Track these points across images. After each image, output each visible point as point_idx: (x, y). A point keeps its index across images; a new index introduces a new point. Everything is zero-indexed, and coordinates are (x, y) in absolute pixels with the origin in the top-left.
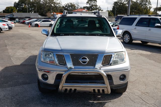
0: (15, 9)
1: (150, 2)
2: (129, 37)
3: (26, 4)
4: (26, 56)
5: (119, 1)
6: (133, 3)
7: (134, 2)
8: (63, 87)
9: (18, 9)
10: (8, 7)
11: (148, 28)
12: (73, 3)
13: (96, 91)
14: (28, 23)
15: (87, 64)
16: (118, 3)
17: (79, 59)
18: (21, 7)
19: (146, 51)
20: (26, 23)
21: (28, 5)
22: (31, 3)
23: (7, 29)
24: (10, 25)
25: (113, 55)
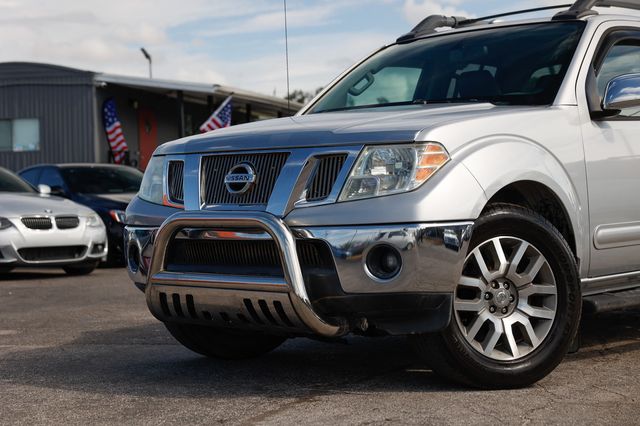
8: (152, 285)
15: (247, 194)
25: (353, 153)
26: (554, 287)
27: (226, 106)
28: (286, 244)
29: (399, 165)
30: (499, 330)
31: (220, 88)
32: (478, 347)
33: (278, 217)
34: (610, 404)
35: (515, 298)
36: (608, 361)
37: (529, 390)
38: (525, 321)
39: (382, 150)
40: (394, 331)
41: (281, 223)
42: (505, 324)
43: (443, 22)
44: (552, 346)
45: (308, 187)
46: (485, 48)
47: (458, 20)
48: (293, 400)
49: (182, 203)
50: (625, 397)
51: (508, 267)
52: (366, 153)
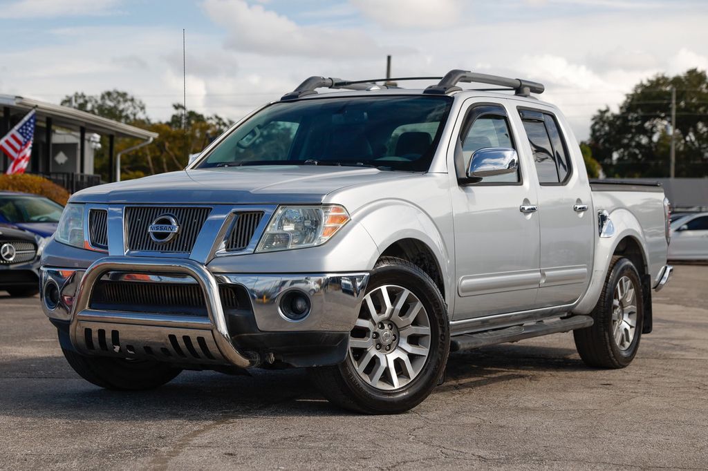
8: (78, 321)
9: (619, 159)
15: (170, 243)
25: (268, 211)
26: (429, 328)
27: (29, 121)
28: (209, 287)
29: (308, 224)
30: (383, 364)
31: (23, 101)
32: (366, 378)
33: (202, 264)
34: (473, 425)
35: (397, 337)
36: (463, 393)
37: (406, 415)
38: (405, 357)
39: (294, 209)
40: (298, 364)
41: (204, 268)
42: (388, 360)
43: (322, 83)
44: (426, 378)
45: (226, 238)
46: (365, 114)
47: (335, 82)
48: (211, 422)
49: (107, 248)
50: (484, 420)
51: (393, 311)
52: (280, 212)
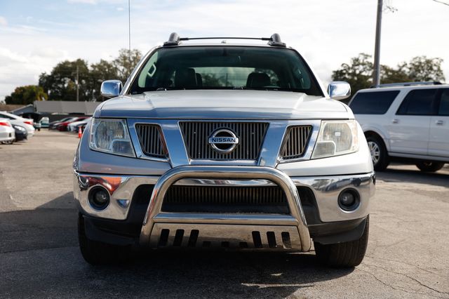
0: (42, 92)
1: (439, 70)
2: (377, 150)
3: (73, 79)
4: (57, 191)
5: (349, 68)
6: (390, 73)
7: (393, 71)
8: (154, 223)
9: (51, 93)
10: (21, 88)
11: (436, 119)
12: (211, 76)
13: (264, 239)
14: (77, 128)
15: (232, 152)
16: (345, 74)
17: (207, 137)
18: (59, 88)
19: (433, 184)
20: (70, 129)
21: (80, 82)
22: (88, 74)
23: (10, 135)
24: (20, 128)
52: (323, 125)
